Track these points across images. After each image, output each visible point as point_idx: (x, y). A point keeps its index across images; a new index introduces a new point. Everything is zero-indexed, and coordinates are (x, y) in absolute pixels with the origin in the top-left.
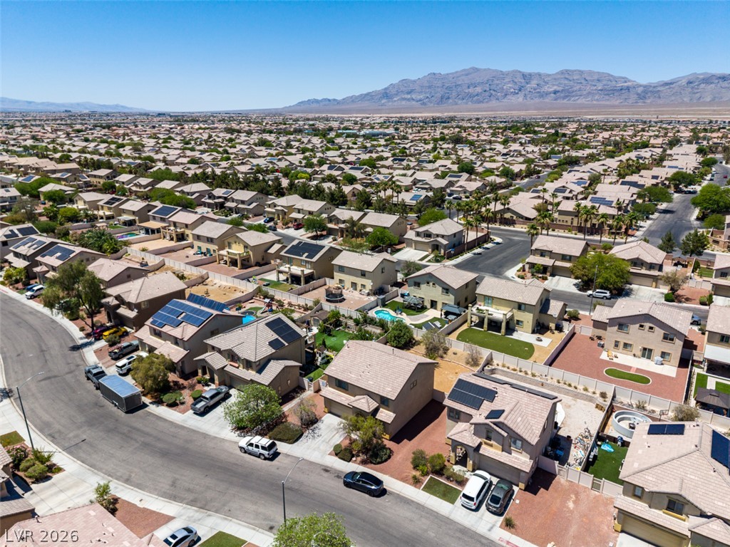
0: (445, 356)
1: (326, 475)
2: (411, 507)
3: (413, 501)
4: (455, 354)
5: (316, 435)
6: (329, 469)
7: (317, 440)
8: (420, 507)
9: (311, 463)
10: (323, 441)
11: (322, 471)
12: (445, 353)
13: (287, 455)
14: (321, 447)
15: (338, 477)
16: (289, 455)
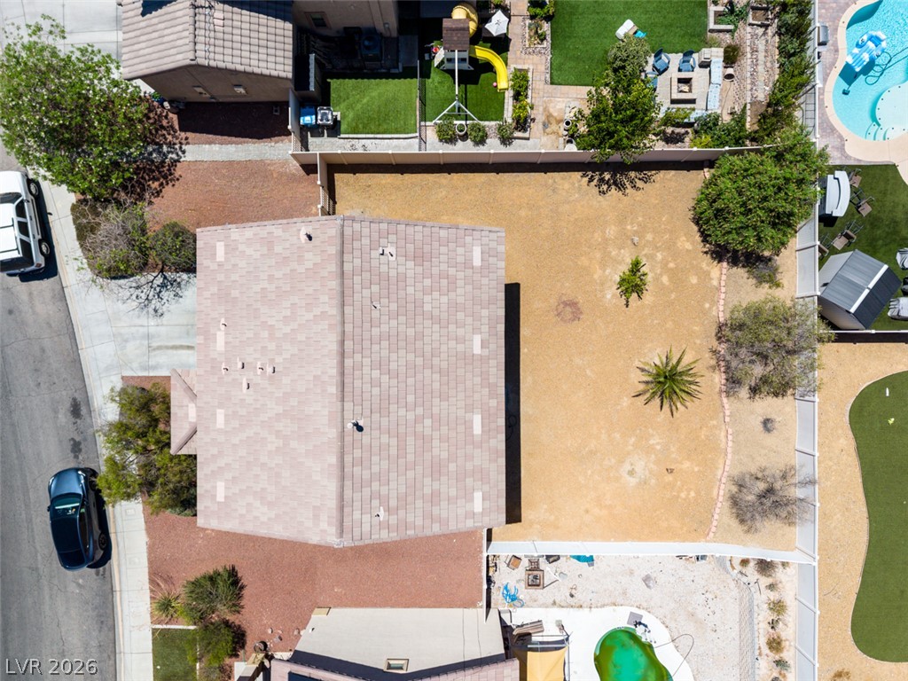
0: (744, 392)
1: (64, 417)
2: (95, 634)
3: (113, 628)
4: (767, 424)
5: (155, 303)
6: (84, 411)
7: (143, 320)
8: (109, 648)
9: (76, 363)
10: (148, 336)
11: (68, 404)
12: (754, 391)
13: (62, 296)
14: (130, 346)
15: (76, 448)
16: (63, 298)
